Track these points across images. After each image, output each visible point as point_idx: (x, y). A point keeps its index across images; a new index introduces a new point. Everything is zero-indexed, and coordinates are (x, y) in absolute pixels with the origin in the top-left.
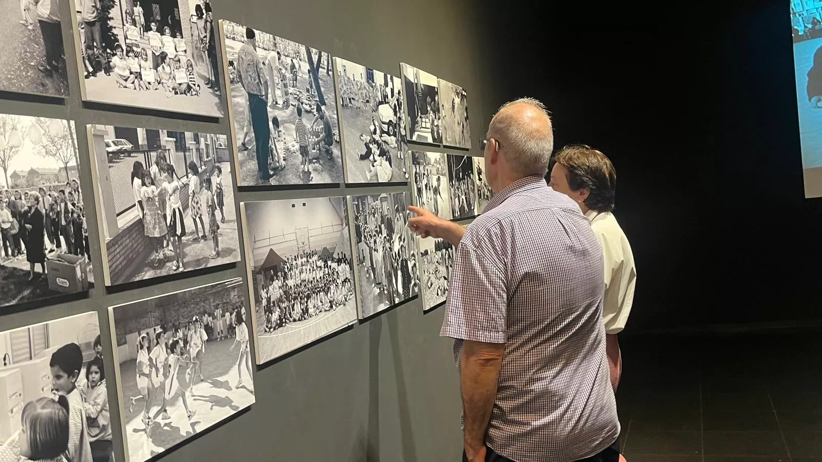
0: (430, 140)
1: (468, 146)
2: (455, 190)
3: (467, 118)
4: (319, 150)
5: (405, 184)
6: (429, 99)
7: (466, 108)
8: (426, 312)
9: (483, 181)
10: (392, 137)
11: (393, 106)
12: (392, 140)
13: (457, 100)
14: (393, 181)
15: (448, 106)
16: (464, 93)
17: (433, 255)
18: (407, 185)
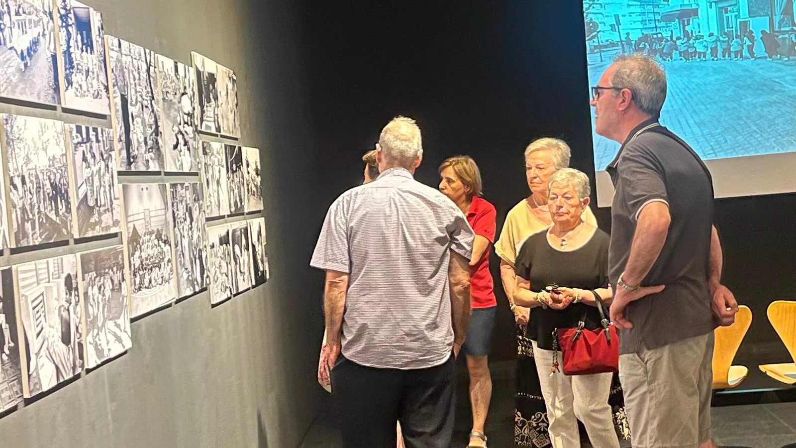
0: (213, 131)
1: (239, 136)
2: (230, 183)
3: (237, 105)
4: (153, 140)
5: (196, 174)
6: (211, 87)
7: (236, 93)
8: (213, 306)
9: (250, 175)
10: (190, 127)
11: (190, 96)
12: (189, 129)
13: (230, 86)
14: (192, 171)
15: (224, 93)
16: (235, 78)
17: (218, 248)
18: (198, 175)
